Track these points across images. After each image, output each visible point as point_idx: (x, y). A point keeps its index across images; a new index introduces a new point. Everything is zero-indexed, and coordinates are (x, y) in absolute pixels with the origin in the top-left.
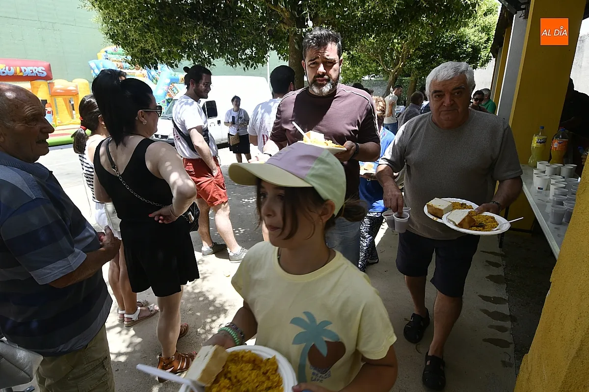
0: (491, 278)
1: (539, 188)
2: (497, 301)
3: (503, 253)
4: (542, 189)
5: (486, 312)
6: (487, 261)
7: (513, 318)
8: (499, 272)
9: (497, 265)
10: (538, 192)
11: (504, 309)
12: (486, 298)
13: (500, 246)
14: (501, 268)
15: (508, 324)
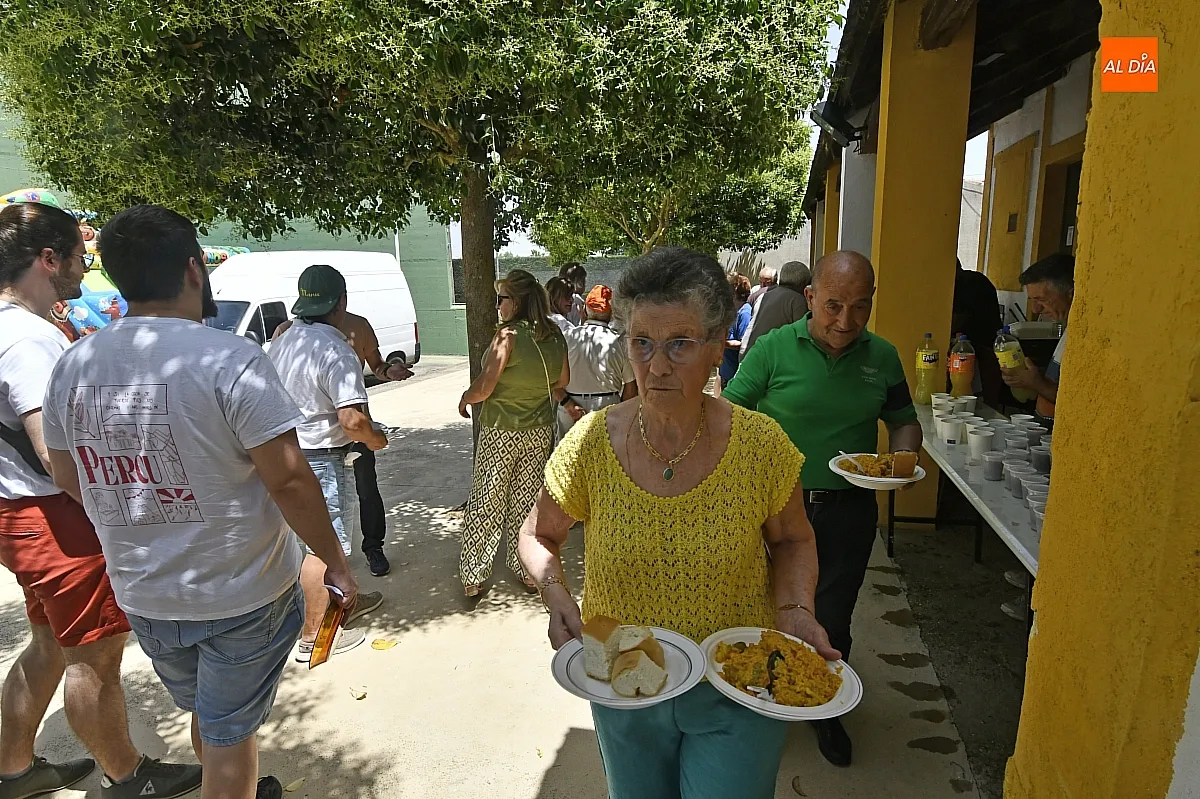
0: (889, 616)
1: (949, 441)
2: (913, 661)
3: (897, 566)
4: (954, 442)
5: (897, 686)
6: (876, 586)
7: (947, 692)
8: (900, 603)
9: (893, 591)
10: (949, 448)
11: (928, 675)
12: (891, 659)
13: (890, 554)
14: (903, 596)
15: (942, 705)
